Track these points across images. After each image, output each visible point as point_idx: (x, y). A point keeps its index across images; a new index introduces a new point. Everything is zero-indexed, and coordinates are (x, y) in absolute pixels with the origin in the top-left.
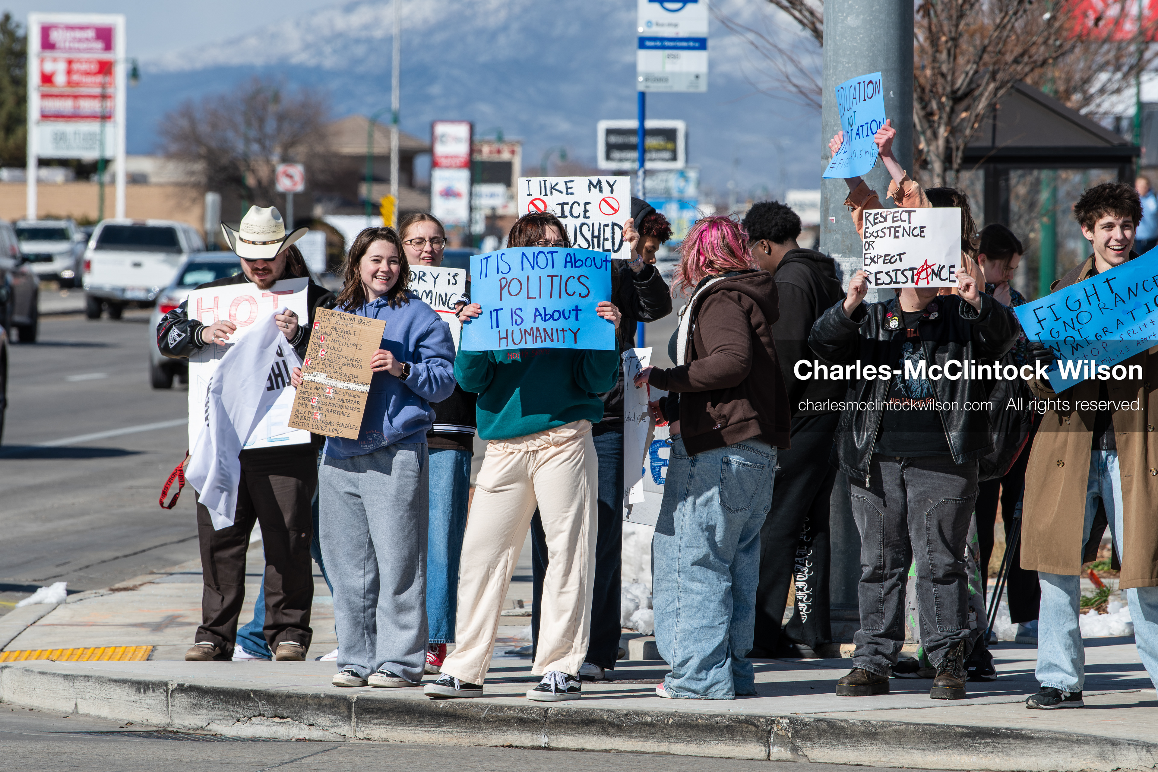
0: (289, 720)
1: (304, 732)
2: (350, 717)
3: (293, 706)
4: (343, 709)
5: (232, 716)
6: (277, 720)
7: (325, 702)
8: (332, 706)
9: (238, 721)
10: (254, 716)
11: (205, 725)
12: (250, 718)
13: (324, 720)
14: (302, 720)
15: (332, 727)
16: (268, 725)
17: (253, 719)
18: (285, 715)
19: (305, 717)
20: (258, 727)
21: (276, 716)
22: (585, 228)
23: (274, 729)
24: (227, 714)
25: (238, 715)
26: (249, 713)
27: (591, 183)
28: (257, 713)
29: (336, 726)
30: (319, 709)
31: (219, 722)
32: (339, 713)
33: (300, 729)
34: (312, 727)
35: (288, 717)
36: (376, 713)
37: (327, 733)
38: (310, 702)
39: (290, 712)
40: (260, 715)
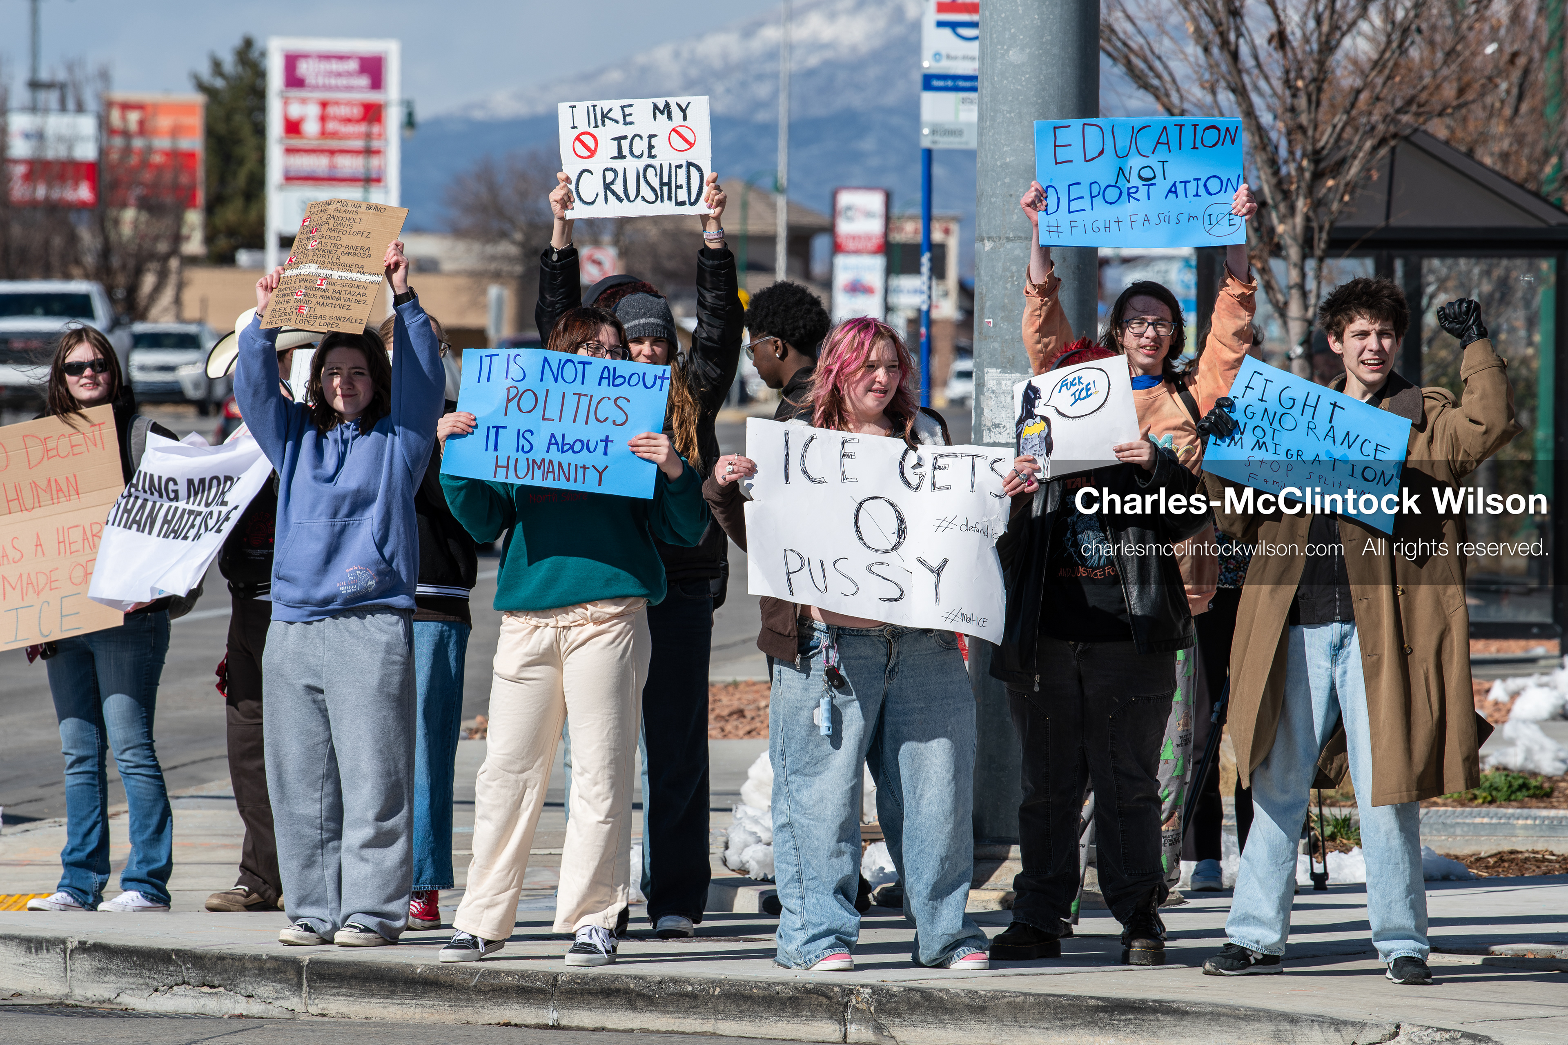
0: (221, 989)
1: (240, 1006)
2: (300, 985)
3: (226, 971)
4: (291, 975)
5: (147, 984)
6: (206, 989)
7: (268, 965)
8: (277, 971)
9: (156, 990)
10: (177, 985)
11: (114, 996)
12: (171, 987)
13: (266, 990)
14: (238, 990)
15: (277, 999)
16: (194, 997)
17: (175, 988)
18: (217, 983)
19: (242, 985)
20: (182, 999)
21: (204, 985)
22: (650, 171)
23: (202, 1001)
24: (141, 981)
25: (155, 983)
26: (170, 980)
27: (656, 107)
28: (180, 980)
29: (282, 998)
30: (259, 975)
31: (131, 992)
32: (286, 981)
33: (236, 1002)
34: (251, 1000)
35: (219, 986)
36: (334, 980)
37: (270, 1007)
38: (249, 965)
39: (223, 979)
40: (184, 983)
